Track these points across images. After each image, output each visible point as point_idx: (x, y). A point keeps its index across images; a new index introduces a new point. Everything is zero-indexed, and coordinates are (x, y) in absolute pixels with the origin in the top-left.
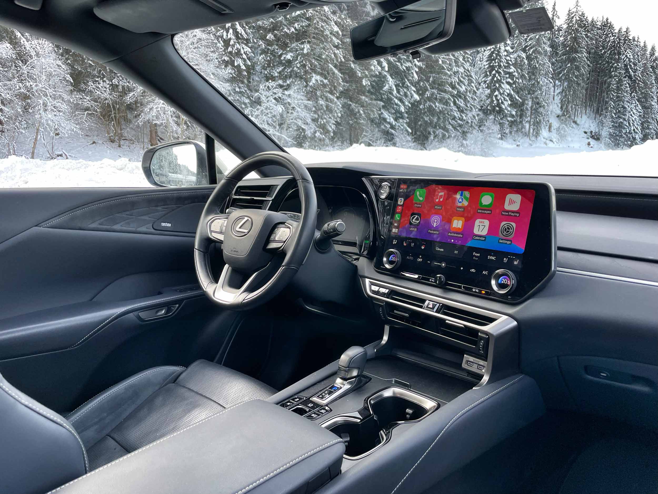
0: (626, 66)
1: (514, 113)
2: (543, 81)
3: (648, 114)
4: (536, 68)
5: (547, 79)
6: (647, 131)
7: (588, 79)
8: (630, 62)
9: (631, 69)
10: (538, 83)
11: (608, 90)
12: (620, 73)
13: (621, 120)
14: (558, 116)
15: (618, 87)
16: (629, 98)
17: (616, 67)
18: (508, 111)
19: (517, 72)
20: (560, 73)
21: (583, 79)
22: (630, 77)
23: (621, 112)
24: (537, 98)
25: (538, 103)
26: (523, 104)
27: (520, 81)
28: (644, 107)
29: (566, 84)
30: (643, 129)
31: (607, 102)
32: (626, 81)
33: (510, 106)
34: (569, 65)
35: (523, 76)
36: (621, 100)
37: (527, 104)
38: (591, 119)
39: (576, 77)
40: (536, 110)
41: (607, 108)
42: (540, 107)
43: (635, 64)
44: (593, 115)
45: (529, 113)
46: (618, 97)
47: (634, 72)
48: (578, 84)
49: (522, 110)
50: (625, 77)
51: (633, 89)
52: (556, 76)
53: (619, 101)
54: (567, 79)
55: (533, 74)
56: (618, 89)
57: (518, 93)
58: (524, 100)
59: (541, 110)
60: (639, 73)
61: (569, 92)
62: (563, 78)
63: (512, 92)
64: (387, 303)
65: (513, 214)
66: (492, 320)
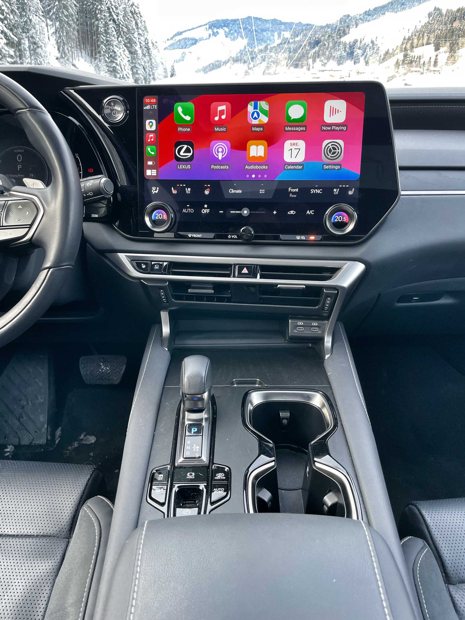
0: (109, 9)
1: (12, 53)
2: (35, 19)
3: (134, 59)
4: (25, 4)
5: (39, 18)
6: (137, 76)
7: (78, 20)
8: (112, 5)
9: (114, 12)
10: (31, 20)
11: (97, 33)
12: (105, 16)
13: (114, 65)
14: (57, 59)
15: (105, 30)
16: (117, 42)
17: (100, 9)
18: (6, 51)
19: (6, 6)
20: (49, 11)
21: (73, 20)
22: (114, 21)
23: (113, 58)
24: (32, 37)
25: (35, 43)
26: (19, 43)
27: (12, 17)
28: (131, 52)
29: (58, 24)
30: (133, 74)
31: (99, 46)
32: (111, 25)
33: (7, 44)
34: (57, 3)
35: (12, 11)
36: (110, 45)
37: (24, 44)
38: (88, 62)
39: (66, 16)
40: (34, 50)
41: (99, 52)
42: (38, 47)
43: (117, 8)
44: (88, 59)
45: (28, 54)
46: (107, 41)
47: (117, 16)
48: (70, 26)
49: (20, 50)
50: (110, 20)
51: (119, 34)
52: (46, 14)
53: (108, 45)
54: (58, 19)
55: (24, 10)
56: (106, 32)
57: (11, 30)
58: (20, 40)
59: (39, 50)
60: (121, 17)
61: (63, 32)
62: (54, 17)
63: (5, 29)
64: (172, 282)
65: (337, 128)
66: (334, 271)
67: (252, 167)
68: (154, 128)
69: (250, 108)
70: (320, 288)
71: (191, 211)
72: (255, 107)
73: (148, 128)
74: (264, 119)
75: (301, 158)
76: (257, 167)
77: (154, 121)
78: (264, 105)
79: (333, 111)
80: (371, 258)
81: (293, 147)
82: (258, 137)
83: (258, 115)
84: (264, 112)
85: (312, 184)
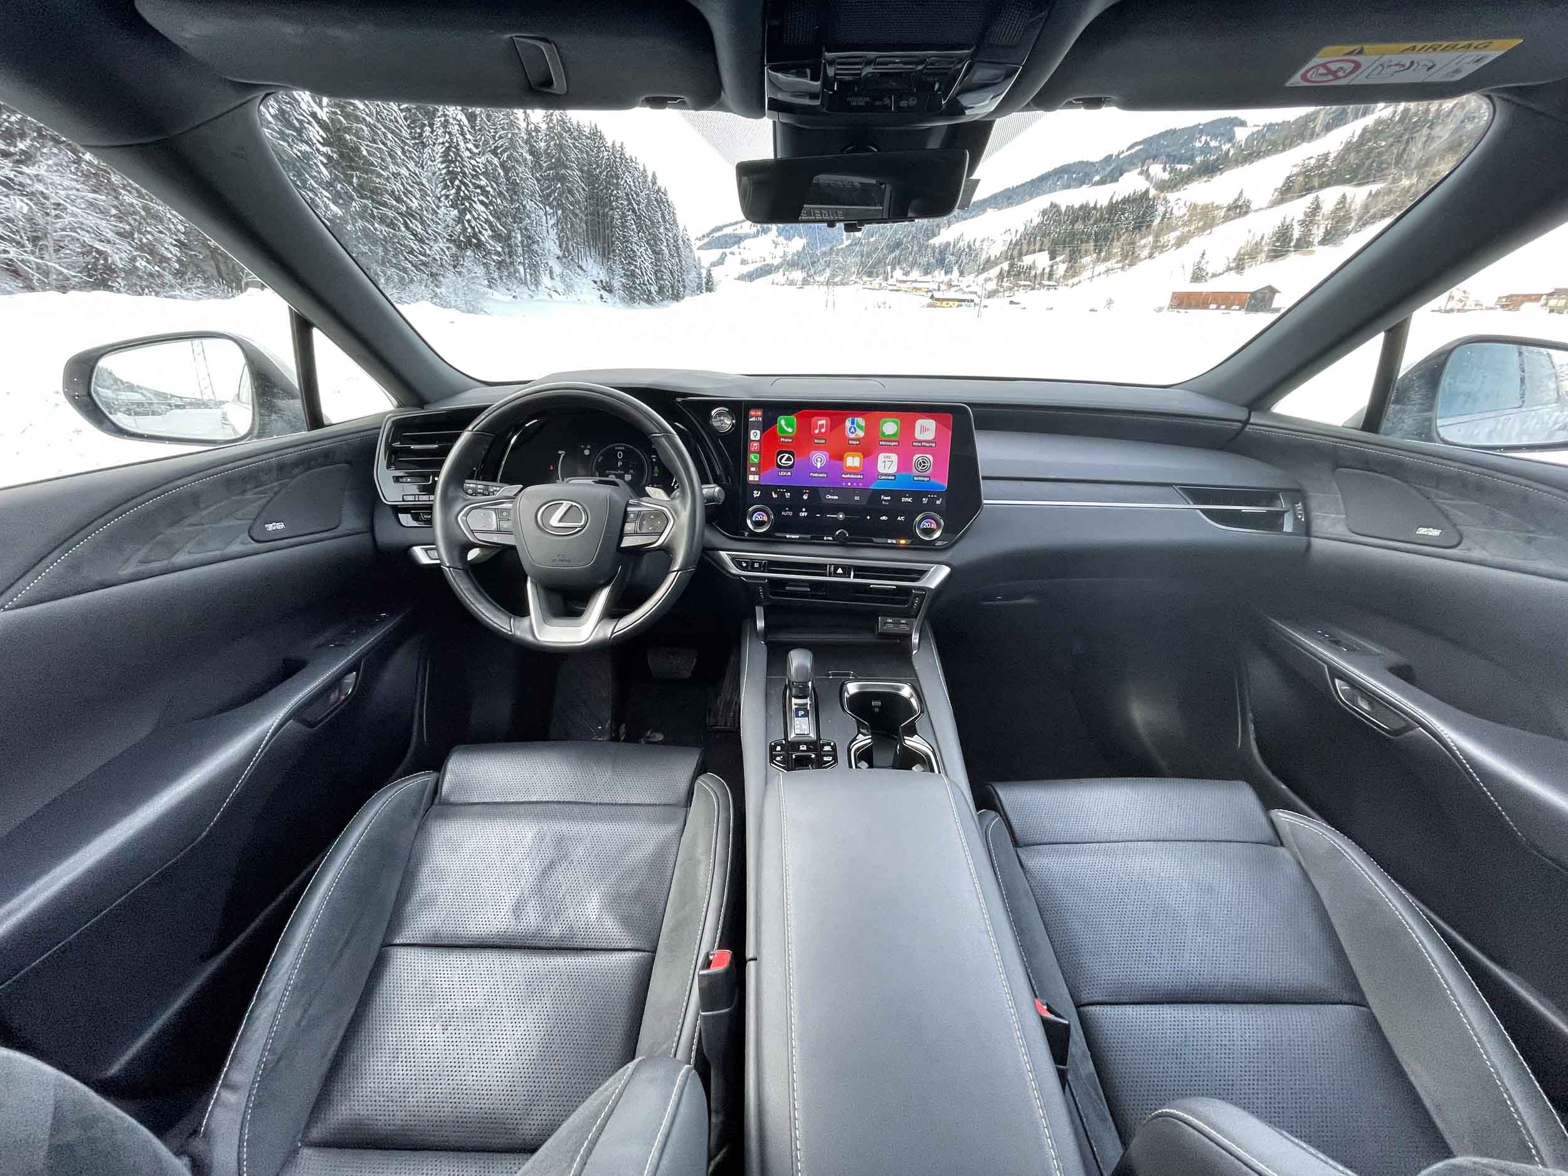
0: (627, 195)
1: (499, 249)
2: (530, 205)
3: (659, 261)
4: (517, 184)
5: (535, 203)
6: (662, 282)
7: (586, 208)
8: (632, 190)
9: (634, 199)
10: (524, 207)
11: (612, 226)
12: (622, 204)
13: (633, 267)
14: (558, 258)
15: (622, 223)
16: (637, 238)
17: (615, 196)
18: (491, 245)
19: (492, 187)
20: (549, 195)
21: (580, 208)
22: (634, 211)
23: (632, 257)
24: (526, 229)
25: (529, 237)
26: (509, 237)
27: (499, 201)
28: (654, 252)
29: (560, 212)
30: (657, 279)
31: (613, 243)
32: (630, 216)
33: (492, 237)
34: (559, 185)
35: (500, 194)
36: (627, 241)
37: (515, 237)
38: (598, 263)
39: (571, 203)
40: (529, 246)
41: (614, 251)
42: (533, 242)
43: (638, 195)
44: (599, 259)
45: (520, 250)
46: (624, 237)
47: (638, 205)
48: (576, 215)
49: (509, 246)
50: (628, 211)
51: (640, 229)
52: (545, 199)
53: (626, 242)
54: (561, 206)
55: (515, 193)
56: (624, 226)
57: (499, 219)
58: (510, 231)
59: (535, 247)
60: (642, 206)
61: (566, 224)
62: (555, 203)
63: (490, 217)
64: (770, 579)
65: (927, 445)
66: (922, 573)
67: (848, 476)
68: (758, 438)
69: (848, 423)
70: (910, 588)
71: (791, 514)
72: (853, 423)
73: (752, 437)
74: (861, 434)
75: (893, 469)
76: (852, 476)
77: (758, 432)
78: (861, 421)
79: (924, 429)
80: (955, 563)
81: (886, 460)
82: (854, 449)
83: (855, 429)
84: (860, 427)
85: (903, 493)
